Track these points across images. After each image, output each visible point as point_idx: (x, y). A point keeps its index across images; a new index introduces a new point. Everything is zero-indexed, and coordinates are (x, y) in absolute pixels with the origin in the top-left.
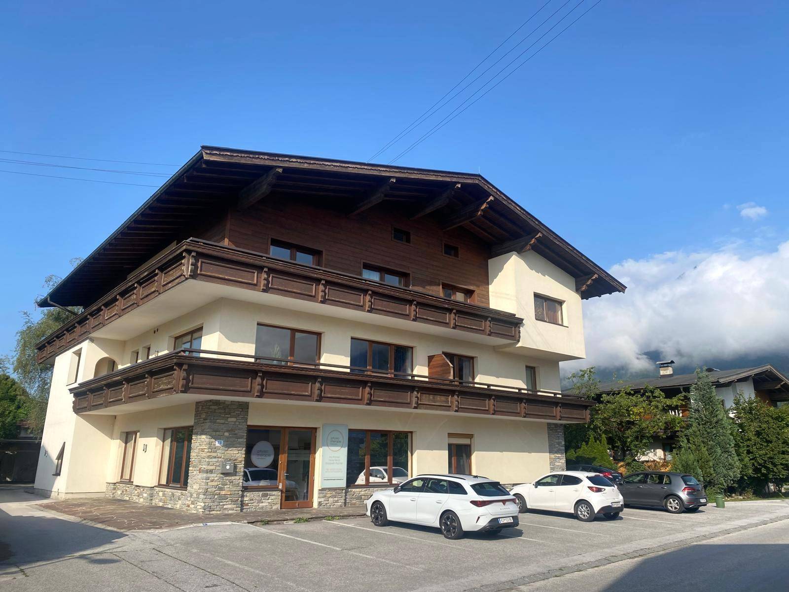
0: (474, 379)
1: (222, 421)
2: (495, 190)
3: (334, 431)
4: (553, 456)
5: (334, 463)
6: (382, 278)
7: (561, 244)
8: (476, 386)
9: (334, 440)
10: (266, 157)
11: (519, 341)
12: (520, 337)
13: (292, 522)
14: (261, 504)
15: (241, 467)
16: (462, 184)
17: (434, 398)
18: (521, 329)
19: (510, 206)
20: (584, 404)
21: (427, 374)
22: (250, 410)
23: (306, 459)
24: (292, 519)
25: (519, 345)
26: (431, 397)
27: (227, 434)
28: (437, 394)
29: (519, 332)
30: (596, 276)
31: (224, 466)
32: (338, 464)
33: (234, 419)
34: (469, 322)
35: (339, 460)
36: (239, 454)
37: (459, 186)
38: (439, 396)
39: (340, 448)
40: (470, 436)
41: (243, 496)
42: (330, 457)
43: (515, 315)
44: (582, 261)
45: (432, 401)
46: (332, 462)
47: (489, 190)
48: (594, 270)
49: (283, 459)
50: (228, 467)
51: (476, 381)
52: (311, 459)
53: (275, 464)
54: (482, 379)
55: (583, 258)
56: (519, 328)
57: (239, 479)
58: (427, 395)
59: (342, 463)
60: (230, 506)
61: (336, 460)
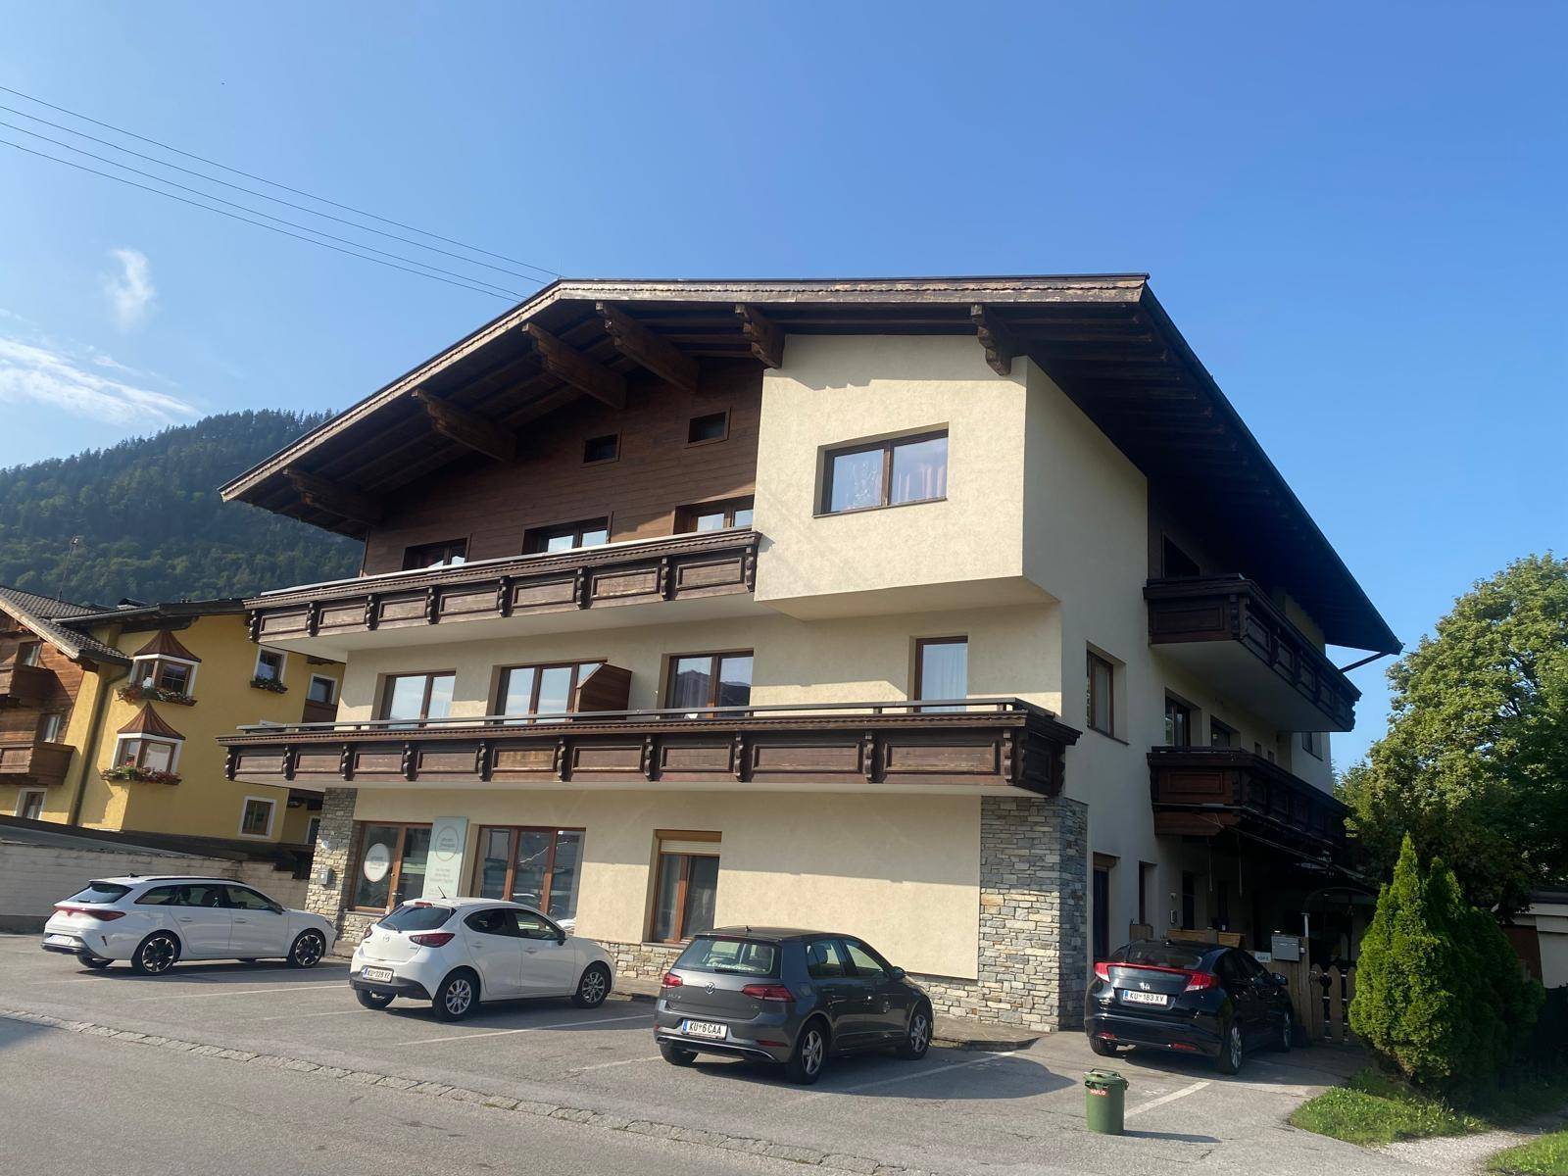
1: (331, 817)
3: (445, 828)
5: (440, 880)
6: (578, 543)
9: (444, 843)
15: (341, 877)
22: (358, 801)
25: (756, 599)
27: (334, 832)
28: (530, 748)
29: (754, 568)
30: (973, 311)
32: (446, 881)
33: (344, 814)
35: (448, 876)
36: (341, 860)
37: (527, 327)
38: (533, 752)
39: (452, 854)
40: (715, 836)
42: (438, 870)
45: (521, 763)
46: (438, 878)
47: (587, 296)
50: (322, 876)
56: (753, 555)
58: (512, 753)
59: (451, 881)
61: (445, 876)
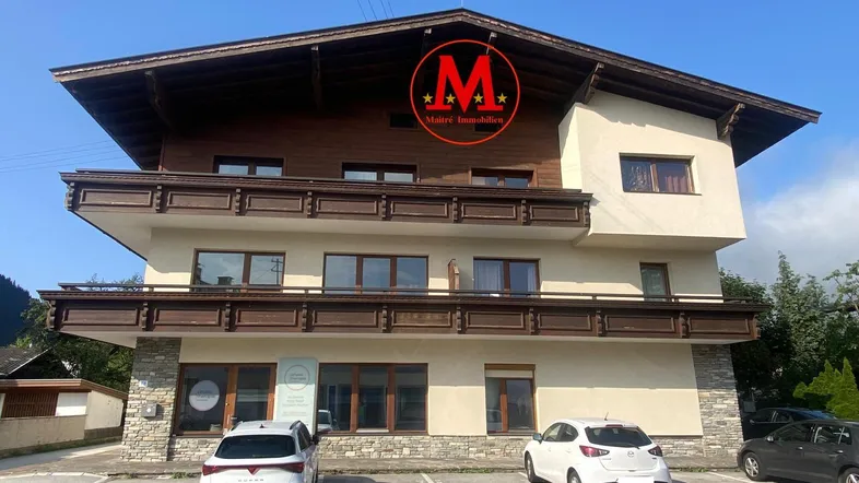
0: (539, 287)
1: (148, 360)
2: (496, 23)
3: (293, 366)
4: (706, 394)
5: (294, 405)
6: (380, 177)
7: (646, 72)
8: (542, 297)
10: (128, 63)
11: (588, 226)
12: (589, 220)
13: (168, 477)
14: (197, 453)
15: (169, 410)
16: (433, 28)
17: (420, 317)
18: (592, 209)
19: (529, 38)
20: (750, 310)
21: (447, 288)
22: (182, 347)
23: (265, 400)
24: (171, 474)
25: (591, 232)
26: (416, 316)
27: (152, 374)
28: (425, 311)
29: (589, 214)
30: (740, 106)
31: (145, 408)
32: (301, 406)
33: (163, 357)
34: (488, 210)
36: (167, 395)
37: (430, 31)
38: (428, 314)
40: (532, 368)
41: (171, 443)
43: (580, 191)
44: (701, 89)
45: (419, 320)
46: (292, 403)
47: (486, 26)
48: (733, 98)
49: (231, 399)
50: (149, 410)
51: (542, 290)
52: (269, 400)
53: (220, 406)
54: (553, 287)
55: (703, 83)
56: (588, 208)
57: (165, 424)
60: (153, 454)
61: (298, 401)
